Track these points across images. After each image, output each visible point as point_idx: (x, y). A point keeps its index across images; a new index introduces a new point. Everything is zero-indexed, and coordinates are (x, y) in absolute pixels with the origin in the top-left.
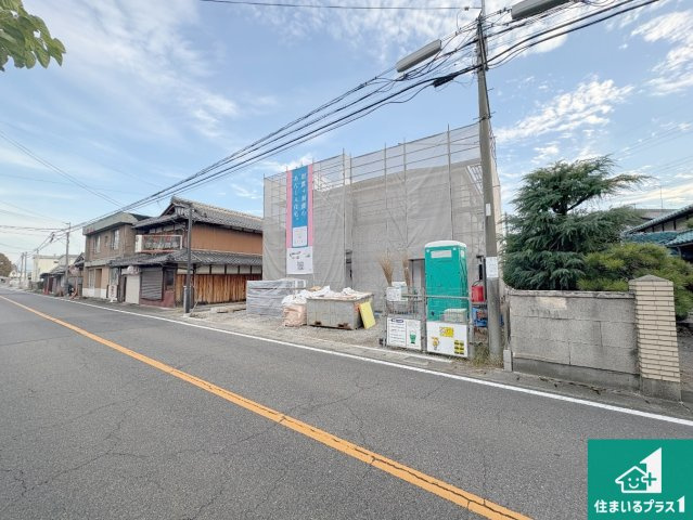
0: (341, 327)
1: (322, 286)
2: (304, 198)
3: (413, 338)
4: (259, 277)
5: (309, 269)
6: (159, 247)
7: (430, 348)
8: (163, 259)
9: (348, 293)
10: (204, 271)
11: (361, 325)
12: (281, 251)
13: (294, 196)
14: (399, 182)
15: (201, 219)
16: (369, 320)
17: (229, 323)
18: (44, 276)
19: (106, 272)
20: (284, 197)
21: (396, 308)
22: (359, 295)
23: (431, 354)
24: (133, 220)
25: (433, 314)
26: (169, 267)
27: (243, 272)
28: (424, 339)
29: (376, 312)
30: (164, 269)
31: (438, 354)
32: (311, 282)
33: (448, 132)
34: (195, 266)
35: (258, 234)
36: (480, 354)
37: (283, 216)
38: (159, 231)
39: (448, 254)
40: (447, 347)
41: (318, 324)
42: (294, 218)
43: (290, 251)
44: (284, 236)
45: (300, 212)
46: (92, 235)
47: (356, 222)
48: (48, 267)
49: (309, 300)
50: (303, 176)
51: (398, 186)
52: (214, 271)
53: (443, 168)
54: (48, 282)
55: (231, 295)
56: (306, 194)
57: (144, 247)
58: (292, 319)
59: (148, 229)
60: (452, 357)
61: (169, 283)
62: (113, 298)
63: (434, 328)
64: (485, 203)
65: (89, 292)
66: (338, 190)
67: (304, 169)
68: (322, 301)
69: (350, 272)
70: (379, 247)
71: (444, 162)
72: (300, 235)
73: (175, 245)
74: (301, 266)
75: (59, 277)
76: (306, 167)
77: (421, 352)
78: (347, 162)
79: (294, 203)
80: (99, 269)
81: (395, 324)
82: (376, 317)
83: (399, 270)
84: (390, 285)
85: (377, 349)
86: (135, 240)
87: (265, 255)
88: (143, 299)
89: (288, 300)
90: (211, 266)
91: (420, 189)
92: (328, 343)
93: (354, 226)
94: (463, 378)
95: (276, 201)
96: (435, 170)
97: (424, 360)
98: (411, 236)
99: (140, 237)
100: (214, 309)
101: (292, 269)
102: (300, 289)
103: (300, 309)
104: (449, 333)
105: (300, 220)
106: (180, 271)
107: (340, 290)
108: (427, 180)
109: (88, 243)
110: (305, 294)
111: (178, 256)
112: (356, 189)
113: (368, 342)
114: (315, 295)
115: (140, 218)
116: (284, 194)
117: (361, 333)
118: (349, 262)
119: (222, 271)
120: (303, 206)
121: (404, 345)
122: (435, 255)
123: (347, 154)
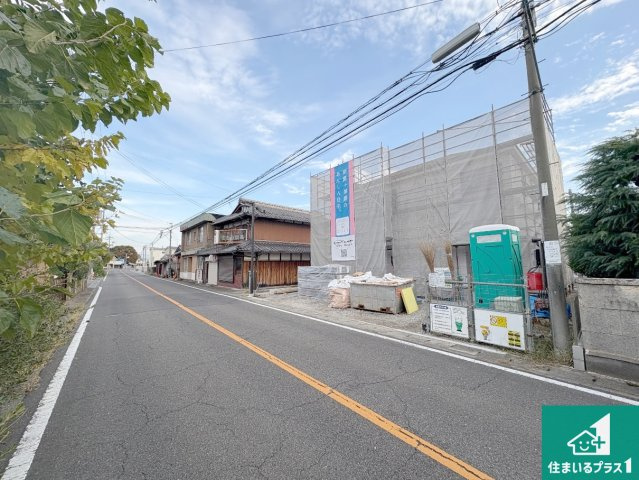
0: (384, 311)
1: (364, 271)
2: (346, 191)
3: (459, 326)
4: (308, 263)
5: (351, 256)
6: (230, 239)
7: (479, 337)
8: (234, 248)
9: (390, 278)
10: (263, 258)
11: (403, 309)
12: (326, 240)
13: (337, 190)
14: (439, 168)
15: (261, 215)
16: (411, 304)
17: (283, 303)
18: (156, 263)
19: (195, 259)
20: (328, 192)
21: (439, 294)
22: (401, 281)
23: (481, 343)
24: (213, 219)
25: (481, 301)
26: (238, 255)
27: (295, 258)
28: (472, 327)
29: (419, 298)
30: (235, 257)
31: (488, 345)
32: (355, 267)
33: (493, 113)
34: (257, 254)
35: (306, 225)
36: (541, 347)
37: (328, 208)
38: (231, 226)
39: (497, 239)
40: (499, 337)
41: (361, 308)
42: (337, 210)
43: (334, 239)
44: (329, 226)
45: (342, 204)
46: (186, 232)
47: (395, 210)
48: (159, 256)
49: (353, 284)
50: (344, 172)
51: (437, 172)
52: (272, 258)
53: (488, 150)
54: (159, 267)
55: (285, 279)
56: (348, 187)
57: (221, 240)
58: (337, 301)
59: (222, 225)
60: (506, 349)
61: (237, 268)
62: (200, 280)
63: (483, 316)
64: (540, 183)
65: (184, 275)
66: (377, 181)
67: (345, 165)
68: (364, 285)
69: (391, 259)
70: (419, 233)
71: (489, 143)
72: (343, 225)
73: (242, 237)
74: (344, 253)
75: (165, 263)
76: (347, 163)
77: (468, 341)
78: (385, 155)
79: (336, 196)
80: (190, 257)
81: (439, 311)
82: (419, 303)
83: (441, 256)
84: (432, 271)
85: (420, 335)
86: (214, 234)
87: (312, 244)
88: (220, 281)
89: (334, 284)
90: (269, 254)
91: (461, 174)
92: (371, 326)
93: (394, 214)
94: (519, 373)
95: (320, 195)
96: (478, 152)
97: (472, 350)
98: (453, 221)
99: (217, 231)
100: (272, 291)
101: (336, 256)
102: (344, 274)
103: (344, 293)
104: (502, 322)
105: (342, 212)
106: (246, 259)
107: (381, 276)
108: (469, 163)
109: (183, 237)
110: (349, 279)
111: (244, 246)
112: (395, 179)
113: (411, 327)
114: (358, 280)
115: (217, 216)
116: (328, 189)
117: (403, 317)
118: (389, 249)
119: (277, 258)
120: (345, 198)
121: (449, 332)
122: (481, 240)
123: (385, 147)
